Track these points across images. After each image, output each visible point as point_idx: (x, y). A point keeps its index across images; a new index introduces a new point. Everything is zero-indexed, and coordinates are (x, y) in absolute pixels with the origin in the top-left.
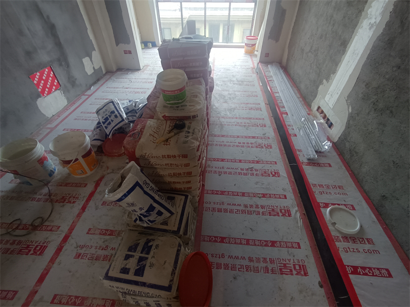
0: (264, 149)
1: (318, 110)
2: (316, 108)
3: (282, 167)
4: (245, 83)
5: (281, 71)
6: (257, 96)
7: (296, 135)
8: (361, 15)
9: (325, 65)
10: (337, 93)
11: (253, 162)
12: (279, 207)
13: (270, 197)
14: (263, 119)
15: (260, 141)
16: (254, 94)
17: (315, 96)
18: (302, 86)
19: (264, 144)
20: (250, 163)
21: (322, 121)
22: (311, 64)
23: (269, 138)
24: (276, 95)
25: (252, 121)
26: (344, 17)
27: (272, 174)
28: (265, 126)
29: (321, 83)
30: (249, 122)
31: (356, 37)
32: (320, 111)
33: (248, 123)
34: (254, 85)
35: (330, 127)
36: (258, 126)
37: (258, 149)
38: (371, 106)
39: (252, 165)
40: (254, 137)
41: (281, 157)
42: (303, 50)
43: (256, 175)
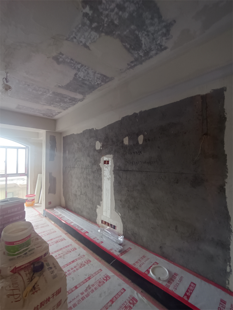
0: (87, 265)
1: (102, 223)
2: (100, 222)
3: (107, 271)
4: (40, 226)
5: (65, 210)
6: (56, 232)
7: (102, 242)
8: (102, 176)
9: (94, 199)
10: (109, 209)
11: (86, 280)
12: (127, 301)
13: (116, 298)
14: (71, 245)
15: (79, 261)
16: (52, 231)
17: (96, 216)
18: (85, 214)
19: (84, 262)
20: (84, 283)
21: (108, 227)
22: (85, 200)
23: (84, 256)
24: (72, 224)
25: (64, 250)
26: (94, 177)
27: (104, 280)
28: (76, 249)
29: (96, 207)
30: (62, 252)
31: (104, 184)
32: (104, 222)
33: (62, 254)
34: (48, 225)
35: (114, 228)
36: (71, 252)
37: (82, 268)
38: (128, 209)
39: (87, 284)
40: (73, 262)
41: (101, 264)
42: (76, 195)
43: (96, 289)
